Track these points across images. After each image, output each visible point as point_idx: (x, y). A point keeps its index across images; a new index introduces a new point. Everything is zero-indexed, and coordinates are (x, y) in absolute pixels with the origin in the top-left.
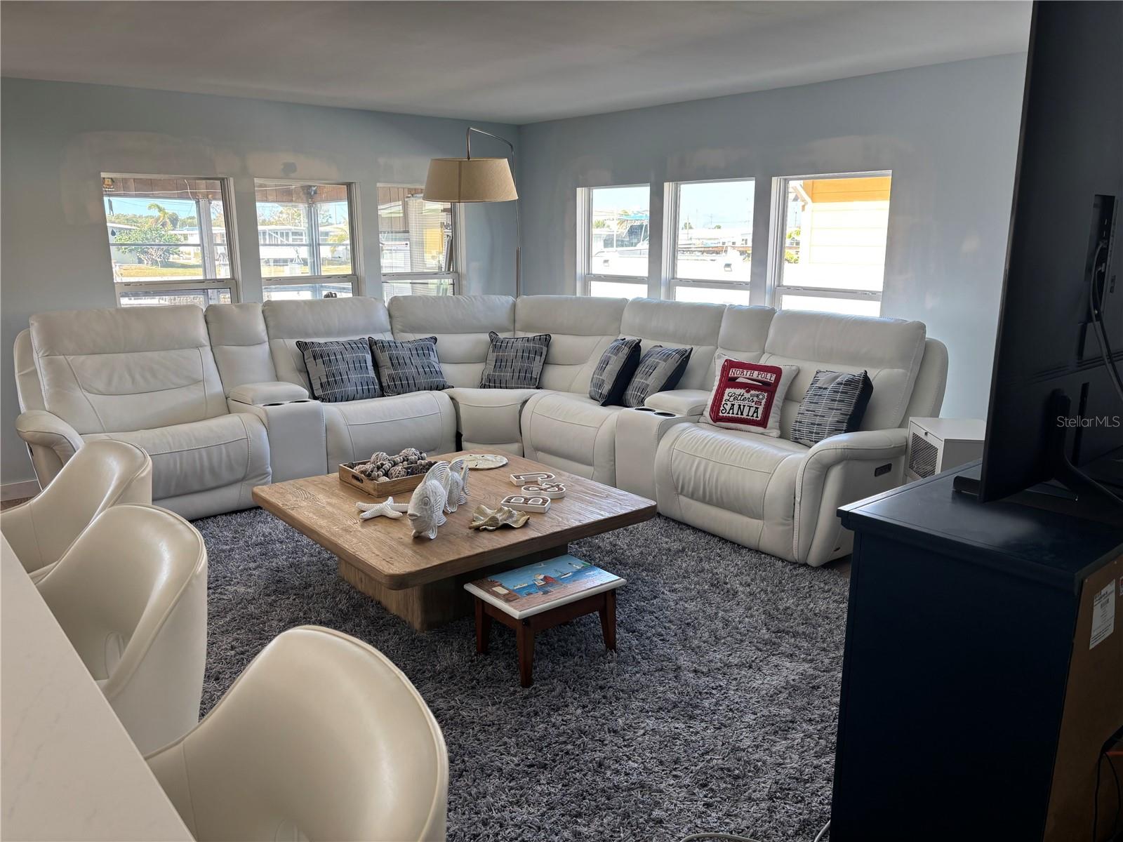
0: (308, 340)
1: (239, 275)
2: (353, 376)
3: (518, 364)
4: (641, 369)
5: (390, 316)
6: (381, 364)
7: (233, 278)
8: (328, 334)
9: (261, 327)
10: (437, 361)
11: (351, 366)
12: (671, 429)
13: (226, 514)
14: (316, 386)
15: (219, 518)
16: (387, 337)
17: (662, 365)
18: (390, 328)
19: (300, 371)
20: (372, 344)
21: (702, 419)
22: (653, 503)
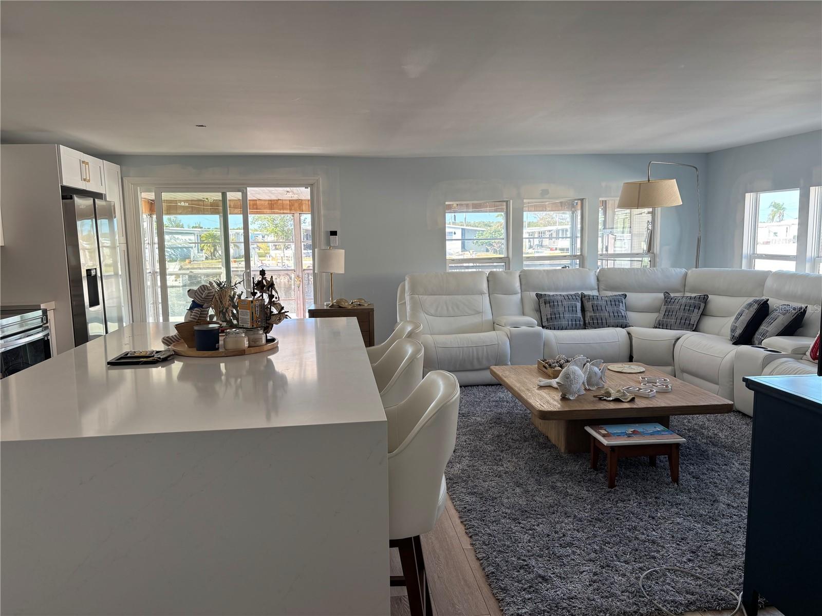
0: (543, 293)
1: (511, 256)
2: (567, 315)
3: (681, 314)
4: (767, 320)
5: (598, 280)
6: (586, 309)
7: (508, 257)
8: (556, 290)
9: (518, 284)
10: (625, 309)
11: (567, 309)
12: (775, 361)
13: (484, 385)
14: (544, 319)
15: (480, 387)
16: (595, 293)
17: (781, 317)
18: (597, 287)
19: (537, 311)
20: (583, 296)
21: (805, 357)
22: (731, 402)
